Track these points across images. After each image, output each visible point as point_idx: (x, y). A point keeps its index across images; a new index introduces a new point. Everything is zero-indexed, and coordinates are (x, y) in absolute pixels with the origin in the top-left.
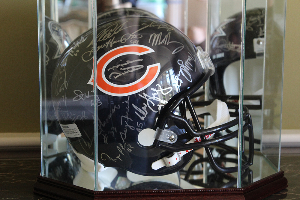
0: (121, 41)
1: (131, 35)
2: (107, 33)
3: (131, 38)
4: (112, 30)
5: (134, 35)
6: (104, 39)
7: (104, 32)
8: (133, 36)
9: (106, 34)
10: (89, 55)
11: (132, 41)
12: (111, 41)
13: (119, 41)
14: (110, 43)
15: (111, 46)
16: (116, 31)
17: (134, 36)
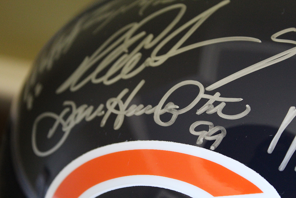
0: (158, 111)
1: (202, 95)
2: (131, 49)
3: (199, 112)
4: (148, 43)
5: (217, 97)
6: (110, 78)
7: (122, 42)
8: (213, 99)
9: (123, 53)
10: (51, 133)
11: (197, 129)
12: (124, 99)
13: (149, 110)
14: (117, 108)
15: (118, 124)
16: (160, 54)
17: (216, 104)
